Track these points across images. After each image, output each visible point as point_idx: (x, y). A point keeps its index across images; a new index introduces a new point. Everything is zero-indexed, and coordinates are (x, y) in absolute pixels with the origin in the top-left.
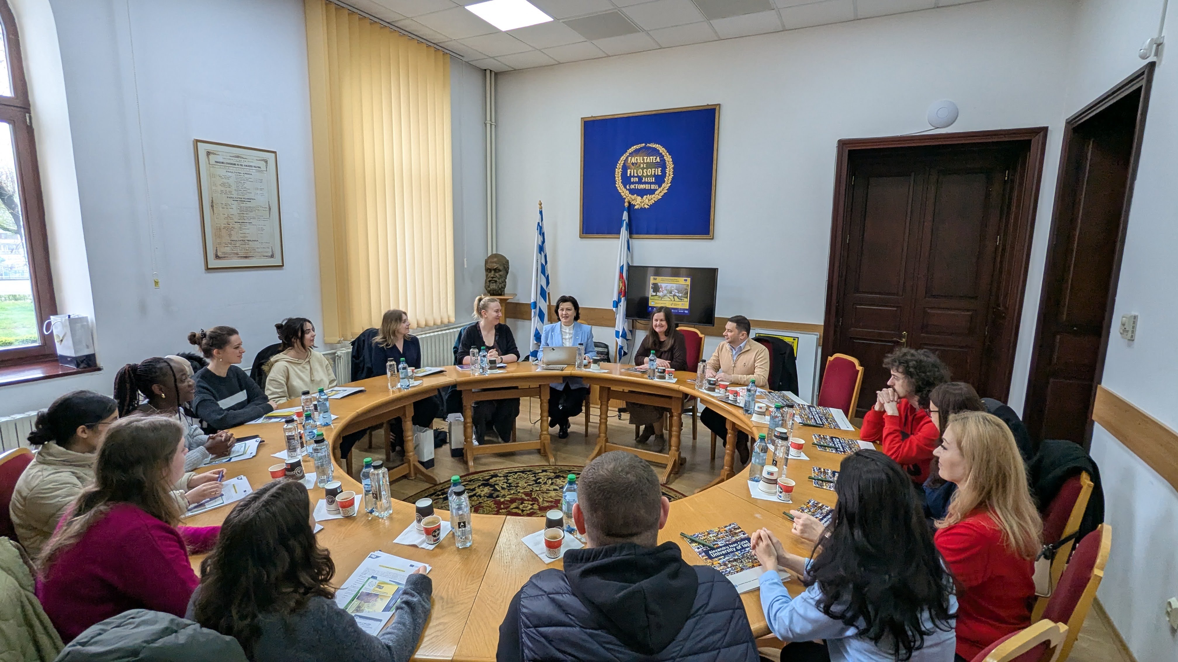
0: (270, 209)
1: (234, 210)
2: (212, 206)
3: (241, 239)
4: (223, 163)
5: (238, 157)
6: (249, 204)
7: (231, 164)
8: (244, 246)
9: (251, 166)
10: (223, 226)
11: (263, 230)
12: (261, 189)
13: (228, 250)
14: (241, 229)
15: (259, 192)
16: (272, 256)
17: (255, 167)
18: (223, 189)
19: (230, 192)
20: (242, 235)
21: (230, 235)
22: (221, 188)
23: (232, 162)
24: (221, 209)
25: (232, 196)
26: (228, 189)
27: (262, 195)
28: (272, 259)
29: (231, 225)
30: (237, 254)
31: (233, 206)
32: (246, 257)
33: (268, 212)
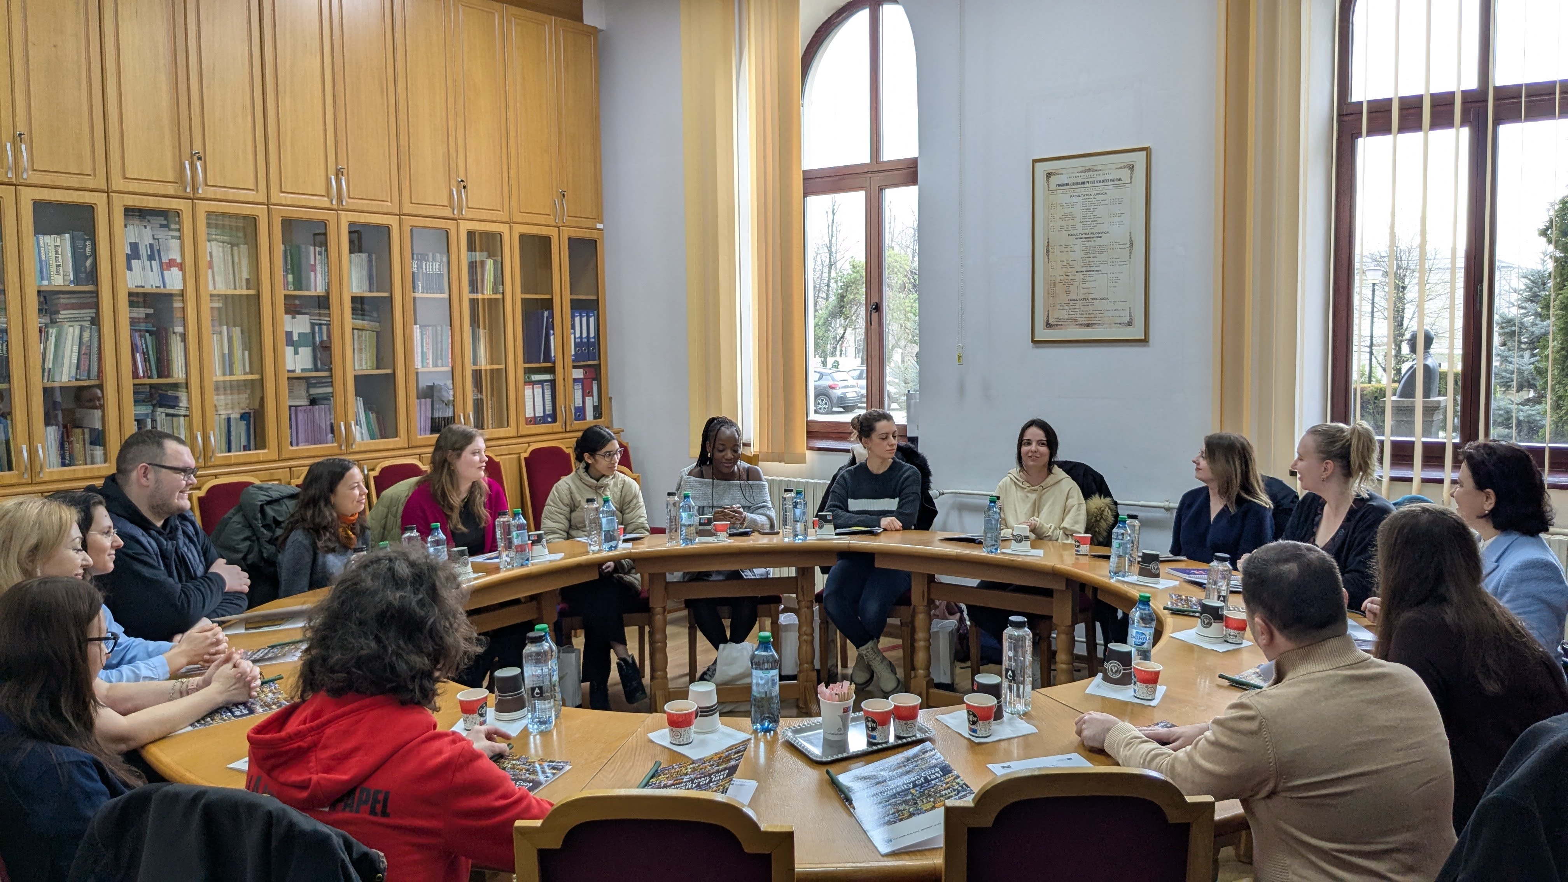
0: (1132, 245)
1: (1077, 254)
2: (1048, 251)
3: (1083, 297)
4: (1067, 185)
5: (1089, 170)
6: (1099, 242)
7: (1078, 184)
8: (1086, 308)
9: (1106, 181)
10: (1059, 278)
11: (1117, 280)
12: (1120, 215)
13: (1063, 314)
14: (1084, 281)
15: (1116, 219)
16: (1130, 324)
17: (1112, 180)
18: (1064, 223)
19: (1073, 227)
20: (1086, 291)
21: (1068, 292)
22: (1060, 223)
23: (1080, 180)
24: (1059, 254)
25: (1075, 232)
26: (1071, 223)
27: (1121, 223)
28: (1129, 329)
29: (1069, 278)
30: (1076, 320)
31: (1077, 248)
32: (1088, 325)
33: (1128, 250)
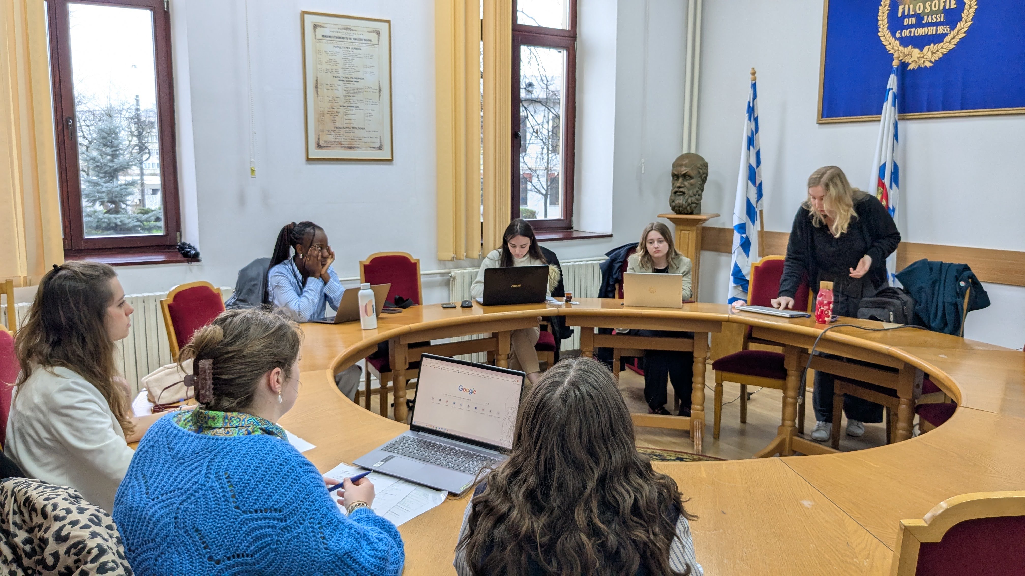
0: (380, 90)
1: (340, 92)
2: (316, 87)
3: (346, 126)
4: (330, 37)
5: (347, 29)
6: (356, 85)
7: (339, 38)
8: (348, 135)
9: (361, 40)
10: (326, 110)
11: (370, 115)
12: (371, 67)
13: (331, 138)
14: (346, 114)
15: (369, 70)
16: (380, 148)
17: (365, 40)
18: (329, 67)
19: (336, 71)
20: (348, 121)
21: (334, 121)
22: (325, 66)
23: (340, 35)
24: (325, 90)
25: (338, 75)
26: (334, 67)
27: (372, 73)
28: (380, 152)
29: (336, 110)
30: (341, 143)
31: (339, 88)
32: (350, 148)
33: (378, 94)
